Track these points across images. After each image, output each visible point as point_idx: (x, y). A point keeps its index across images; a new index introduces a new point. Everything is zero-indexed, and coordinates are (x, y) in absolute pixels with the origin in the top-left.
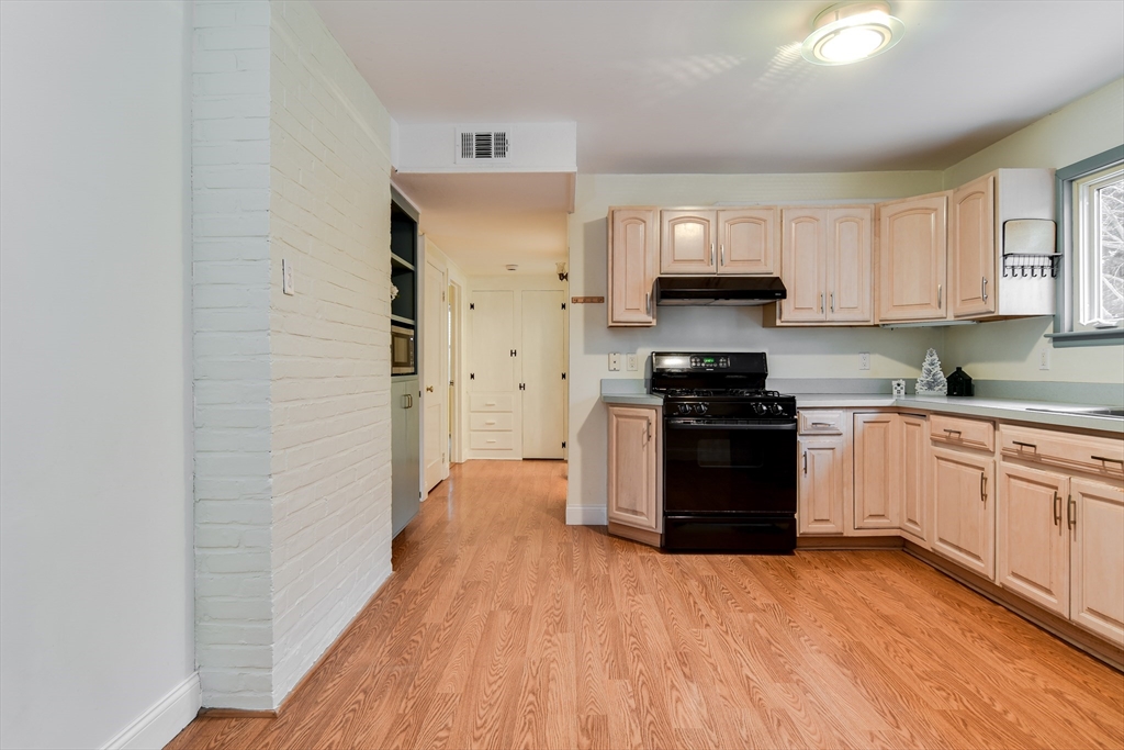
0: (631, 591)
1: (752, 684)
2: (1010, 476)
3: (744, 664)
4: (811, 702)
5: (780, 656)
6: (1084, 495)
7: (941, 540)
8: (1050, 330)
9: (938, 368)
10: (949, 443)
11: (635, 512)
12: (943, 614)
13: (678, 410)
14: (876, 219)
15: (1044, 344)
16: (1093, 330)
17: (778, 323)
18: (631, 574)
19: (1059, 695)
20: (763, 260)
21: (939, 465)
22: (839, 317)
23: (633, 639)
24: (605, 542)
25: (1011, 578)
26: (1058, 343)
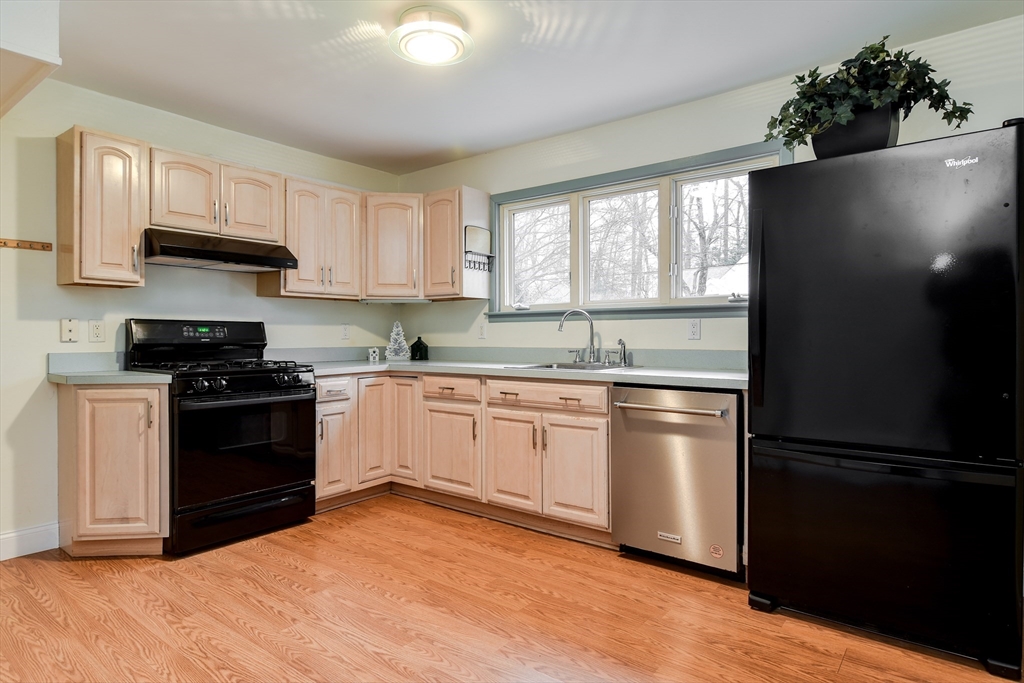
0: (169, 617)
1: (386, 658)
2: (495, 418)
3: (362, 642)
4: (443, 649)
5: (384, 619)
6: (552, 425)
7: (434, 477)
8: (486, 309)
9: (402, 338)
10: (441, 398)
11: (125, 520)
12: (458, 536)
13: (193, 388)
14: (364, 206)
15: (482, 319)
16: (513, 311)
17: (283, 293)
18: (152, 597)
19: (561, 567)
20: (268, 227)
21: (431, 416)
22: (336, 290)
23: (225, 673)
24: (76, 570)
25: (496, 495)
26: (492, 319)
